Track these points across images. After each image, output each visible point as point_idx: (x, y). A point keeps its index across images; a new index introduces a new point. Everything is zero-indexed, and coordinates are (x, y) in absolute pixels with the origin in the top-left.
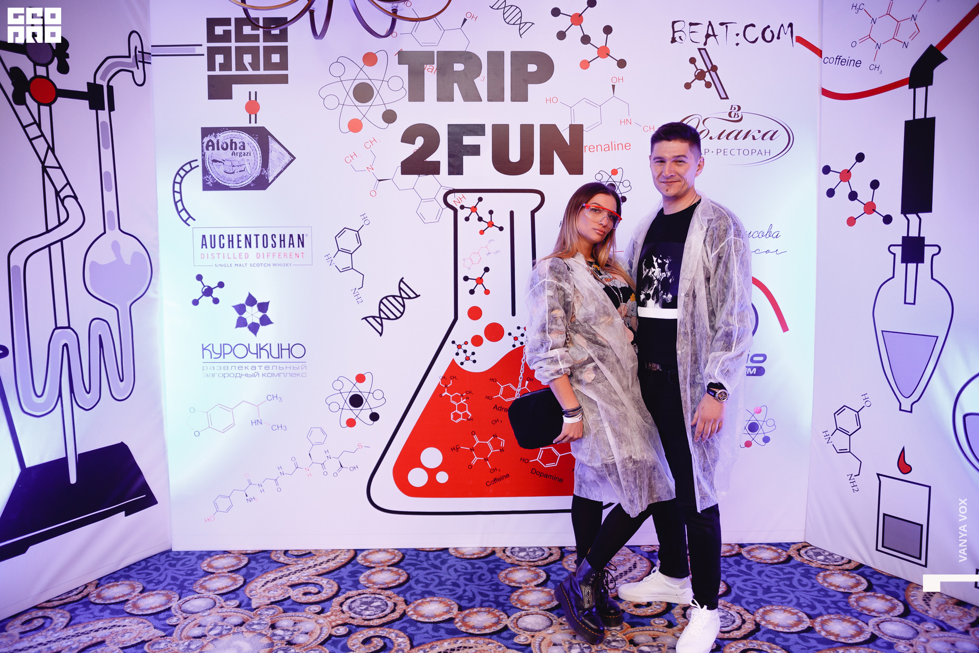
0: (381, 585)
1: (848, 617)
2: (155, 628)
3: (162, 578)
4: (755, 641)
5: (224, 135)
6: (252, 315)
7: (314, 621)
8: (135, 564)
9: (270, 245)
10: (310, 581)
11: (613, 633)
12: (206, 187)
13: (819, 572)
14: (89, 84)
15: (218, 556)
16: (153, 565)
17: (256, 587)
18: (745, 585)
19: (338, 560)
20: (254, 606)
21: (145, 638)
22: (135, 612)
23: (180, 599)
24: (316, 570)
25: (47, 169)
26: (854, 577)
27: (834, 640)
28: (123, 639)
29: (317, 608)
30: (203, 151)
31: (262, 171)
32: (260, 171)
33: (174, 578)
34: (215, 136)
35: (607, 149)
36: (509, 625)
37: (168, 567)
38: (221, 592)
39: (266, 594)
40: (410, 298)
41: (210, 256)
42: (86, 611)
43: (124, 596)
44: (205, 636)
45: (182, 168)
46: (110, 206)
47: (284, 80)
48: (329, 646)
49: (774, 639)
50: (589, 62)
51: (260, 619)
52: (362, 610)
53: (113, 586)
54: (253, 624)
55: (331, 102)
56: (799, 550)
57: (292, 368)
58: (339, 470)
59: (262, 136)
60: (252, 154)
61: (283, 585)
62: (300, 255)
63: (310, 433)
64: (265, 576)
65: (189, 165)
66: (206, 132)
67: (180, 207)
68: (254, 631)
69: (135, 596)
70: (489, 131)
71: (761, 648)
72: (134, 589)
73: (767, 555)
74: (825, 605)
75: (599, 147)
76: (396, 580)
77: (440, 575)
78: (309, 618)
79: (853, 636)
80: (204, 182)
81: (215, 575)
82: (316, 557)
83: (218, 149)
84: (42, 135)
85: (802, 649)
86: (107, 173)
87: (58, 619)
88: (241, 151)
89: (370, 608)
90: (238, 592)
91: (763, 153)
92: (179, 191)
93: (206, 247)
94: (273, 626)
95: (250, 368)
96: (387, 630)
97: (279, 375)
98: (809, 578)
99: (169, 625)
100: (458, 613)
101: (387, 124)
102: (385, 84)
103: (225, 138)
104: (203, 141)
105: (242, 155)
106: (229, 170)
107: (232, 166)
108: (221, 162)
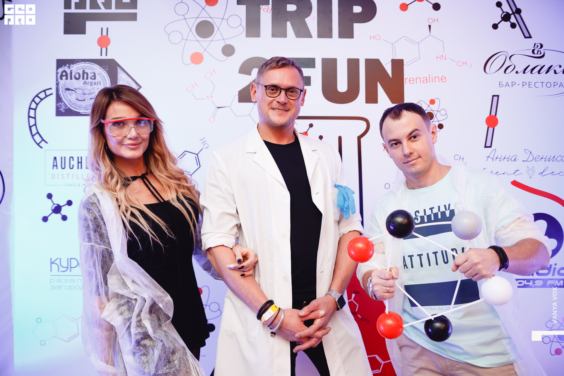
5: (78, 66)
12: (59, 113)
30: (57, 80)
34: (69, 67)
35: (425, 81)
41: (60, 176)
45: (37, 96)
47: (133, 17)
50: (408, 5)
55: (176, 37)
59: (111, 67)
60: (102, 83)
65: (43, 93)
66: (60, 63)
67: (34, 131)
70: (319, 64)
75: (418, 80)
80: (58, 108)
83: (71, 79)
88: (91, 81)
92: (33, 116)
93: (57, 168)
101: (226, 57)
102: (225, 21)
103: (78, 69)
104: (58, 72)
105: (93, 84)
106: (80, 98)
107: (83, 94)
108: (74, 91)
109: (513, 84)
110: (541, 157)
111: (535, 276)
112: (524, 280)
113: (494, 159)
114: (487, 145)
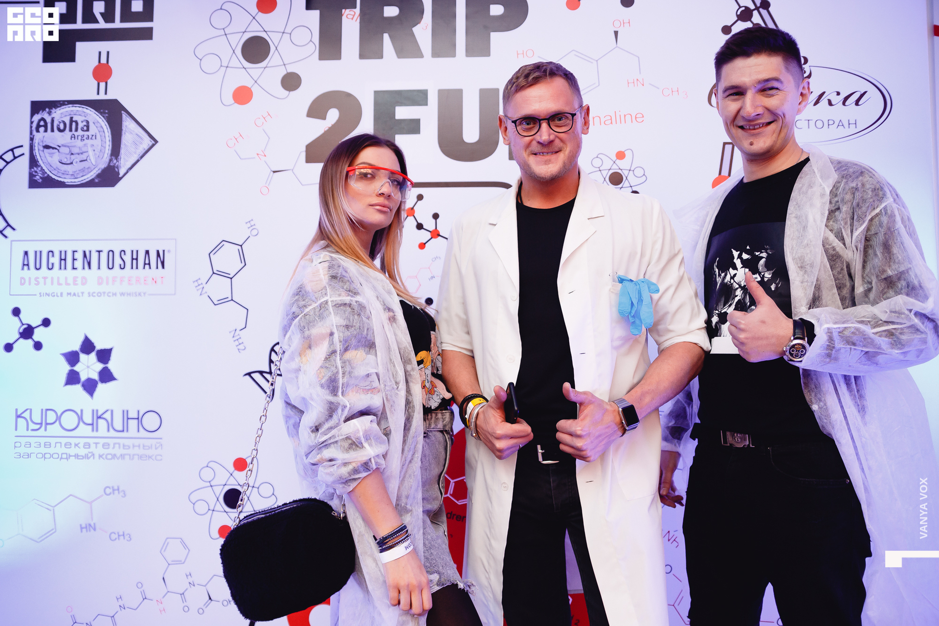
5: (62, 111)
6: (89, 367)
9: (117, 266)
12: (33, 184)
30: (31, 133)
31: (111, 160)
32: (108, 160)
34: (50, 113)
35: (608, 122)
41: (33, 282)
45: (1, 158)
47: (146, 34)
50: (580, 1)
55: (211, 64)
57: (142, 446)
58: (206, 605)
59: (113, 112)
60: (98, 137)
62: (159, 280)
63: (165, 545)
65: (11, 153)
66: (37, 107)
70: (433, 99)
75: (597, 120)
80: (31, 176)
88: (83, 133)
91: (847, 125)
93: (29, 269)
95: (81, 445)
97: (122, 456)
101: (288, 92)
102: (286, 36)
103: (63, 116)
104: (32, 120)
105: (85, 138)
106: (66, 160)
107: (70, 154)
108: (56, 149)
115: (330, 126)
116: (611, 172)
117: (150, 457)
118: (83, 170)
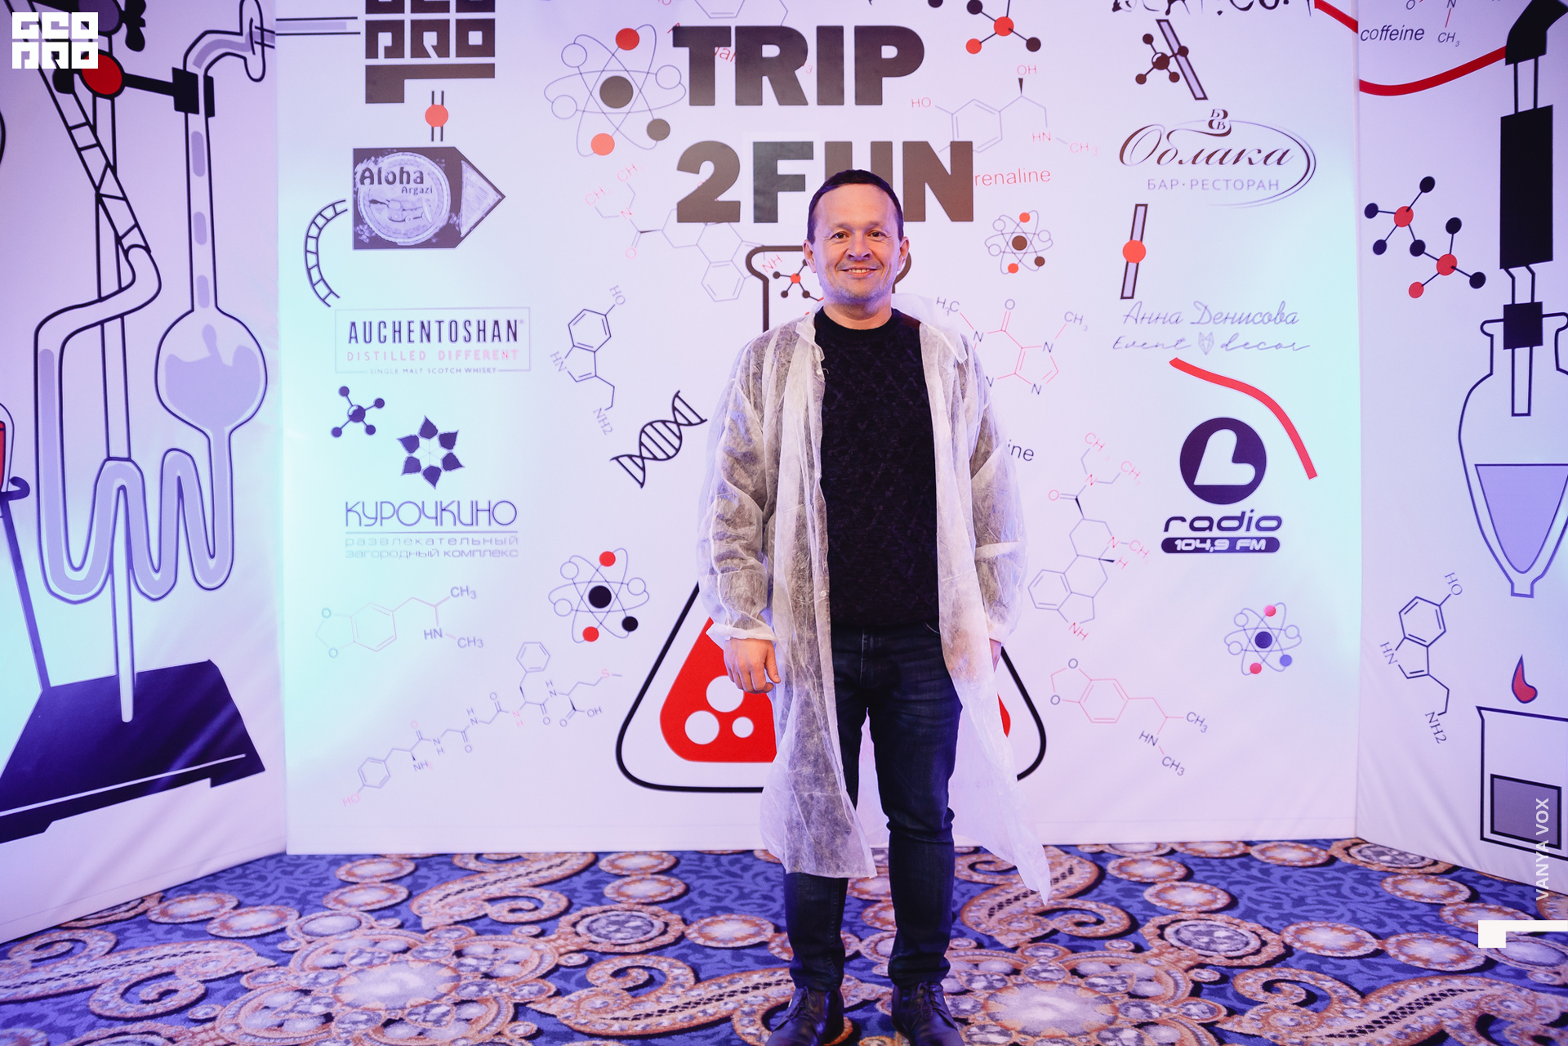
0: (641, 898)
1: (1442, 937)
2: (259, 955)
3: (270, 890)
4: (1286, 970)
5: (391, 160)
6: (430, 453)
7: (528, 946)
8: (224, 871)
9: (461, 338)
10: (521, 894)
11: (1042, 961)
12: (359, 244)
13: (1385, 878)
14: (175, 71)
15: (364, 861)
16: (254, 872)
17: (429, 901)
18: (1261, 895)
19: (566, 865)
20: (425, 926)
21: (242, 968)
22: (225, 934)
23: (300, 916)
24: (531, 880)
25: (104, 199)
26: (1446, 883)
27: (1423, 966)
28: (205, 970)
29: (535, 930)
30: (355, 185)
31: (450, 217)
32: (446, 217)
33: (289, 890)
34: (376, 162)
35: (1012, 181)
36: (863, 951)
37: (280, 875)
38: (369, 908)
39: (447, 910)
40: (690, 424)
41: (363, 357)
42: (142, 932)
43: (206, 913)
44: (344, 966)
45: (320, 214)
46: (203, 268)
47: (488, 71)
48: (556, 980)
49: (1319, 967)
50: (981, 43)
51: (437, 944)
52: (611, 932)
53: (188, 900)
54: (425, 950)
55: (565, 107)
56: (1347, 849)
57: (494, 541)
58: (570, 716)
59: (451, 161)
60: (434, 190)
61: (475, 898)
62: (511, 355)
63: (522, 651)
64: (443, 887)
65: (331, 209)
66: (360, 155)
67: (316, 277)
68: (427, 959)
69: (225, 913)
70: (819, 152)
71: (1297, 979)
72: (222, 904)
73: (1294, 856)
74: (1401, 921)
75: (999, 178)
76: (666, 893)
77: (742, 885)
78: (520, 943)
79: (1453, 962)
80: (356, 235)
81: (358, 886)
82: (529, 863)
83: (380, 182)
84: (98, 144)
85: (1369, 979)
86: (200, 215)
87: (95, 943)
88: (416, 186)
89: (622, 929)
90: (398, 908)
91: (1267, 185)
92: (314, 250)
93: (357, 342)
94: (459, 954)
95: (423, 541)
96: (654, 958)
97: (472, 553)
98: (1370, 885)
99: (283, 951)
100: (774, 937)
101: (655, 142)
102: (651, 77)
103: (392, 166)
104: (356, 170)
105: (418, 191)
106: (397, 217)
107: (402, 210)
108: (385, 204)
109: (1174, 183)
110: (1224, 316)
111: (1216, 533)
112: (1195, 539)
113: (1139, 320)
114: (1125, 295)
115: (704, 181)
116: (1014, 235)
117: (503, 553)
118: (418, 229)
